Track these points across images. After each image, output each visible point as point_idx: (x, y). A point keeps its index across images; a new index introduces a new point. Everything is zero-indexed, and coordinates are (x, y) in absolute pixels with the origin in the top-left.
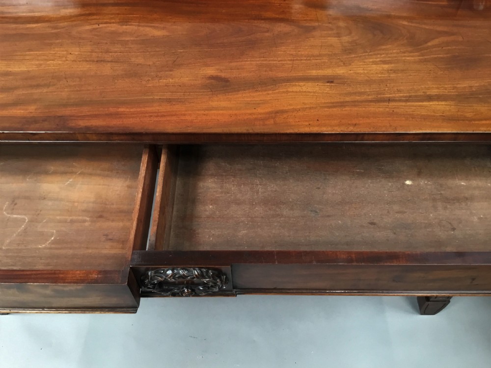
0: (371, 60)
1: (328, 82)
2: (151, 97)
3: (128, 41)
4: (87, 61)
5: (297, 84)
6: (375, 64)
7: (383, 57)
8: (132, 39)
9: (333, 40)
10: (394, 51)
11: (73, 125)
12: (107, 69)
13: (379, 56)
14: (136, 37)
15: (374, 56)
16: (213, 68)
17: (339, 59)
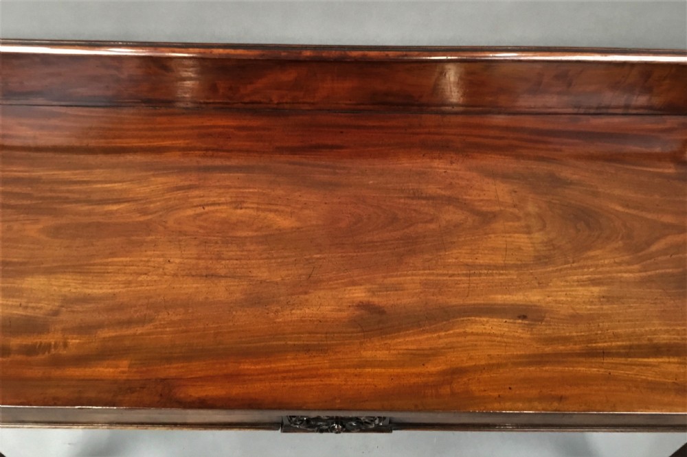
0: (575, 278)
1: (519, 317)
2: (283, 343)
3: (246, 237)
4: (193, 276)
5: (477, 319)
6: (581, 285)
7: (592, 273)
8: (251, 234)
9: (522, 239)
10: (606, 262)
11: (182, 395)
12: (220, 291)
13: (586, 270)
14: (256, 231)
15: (580, 270)
16: (362, 287)
17: (532, 274)
